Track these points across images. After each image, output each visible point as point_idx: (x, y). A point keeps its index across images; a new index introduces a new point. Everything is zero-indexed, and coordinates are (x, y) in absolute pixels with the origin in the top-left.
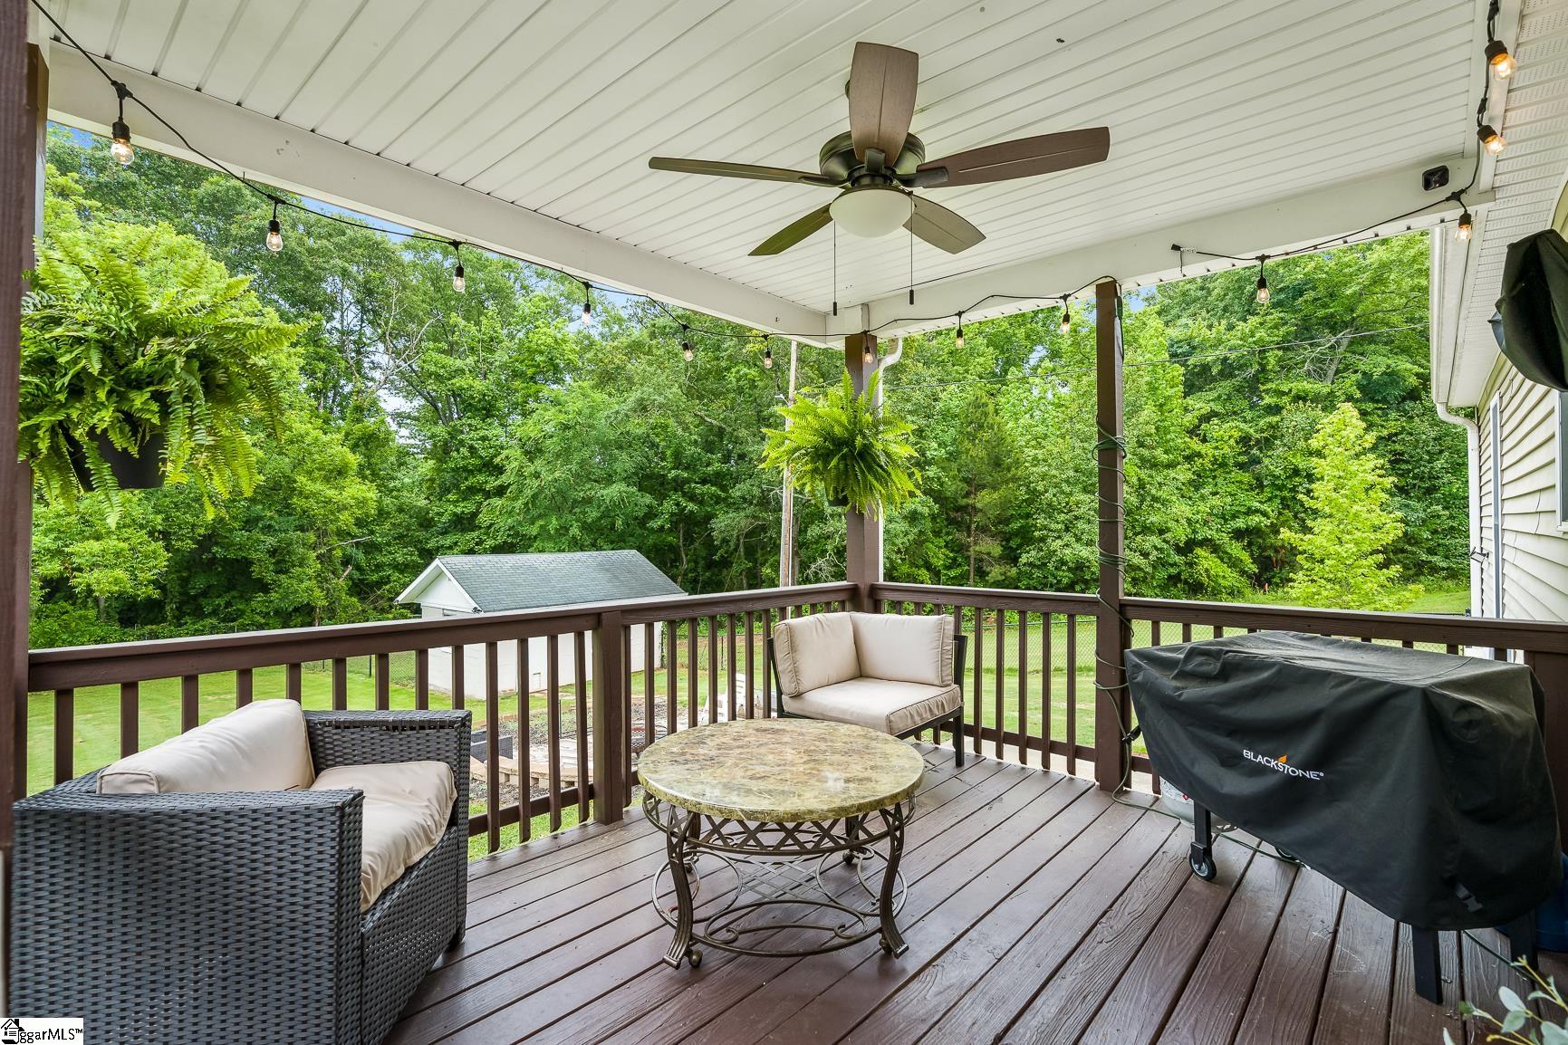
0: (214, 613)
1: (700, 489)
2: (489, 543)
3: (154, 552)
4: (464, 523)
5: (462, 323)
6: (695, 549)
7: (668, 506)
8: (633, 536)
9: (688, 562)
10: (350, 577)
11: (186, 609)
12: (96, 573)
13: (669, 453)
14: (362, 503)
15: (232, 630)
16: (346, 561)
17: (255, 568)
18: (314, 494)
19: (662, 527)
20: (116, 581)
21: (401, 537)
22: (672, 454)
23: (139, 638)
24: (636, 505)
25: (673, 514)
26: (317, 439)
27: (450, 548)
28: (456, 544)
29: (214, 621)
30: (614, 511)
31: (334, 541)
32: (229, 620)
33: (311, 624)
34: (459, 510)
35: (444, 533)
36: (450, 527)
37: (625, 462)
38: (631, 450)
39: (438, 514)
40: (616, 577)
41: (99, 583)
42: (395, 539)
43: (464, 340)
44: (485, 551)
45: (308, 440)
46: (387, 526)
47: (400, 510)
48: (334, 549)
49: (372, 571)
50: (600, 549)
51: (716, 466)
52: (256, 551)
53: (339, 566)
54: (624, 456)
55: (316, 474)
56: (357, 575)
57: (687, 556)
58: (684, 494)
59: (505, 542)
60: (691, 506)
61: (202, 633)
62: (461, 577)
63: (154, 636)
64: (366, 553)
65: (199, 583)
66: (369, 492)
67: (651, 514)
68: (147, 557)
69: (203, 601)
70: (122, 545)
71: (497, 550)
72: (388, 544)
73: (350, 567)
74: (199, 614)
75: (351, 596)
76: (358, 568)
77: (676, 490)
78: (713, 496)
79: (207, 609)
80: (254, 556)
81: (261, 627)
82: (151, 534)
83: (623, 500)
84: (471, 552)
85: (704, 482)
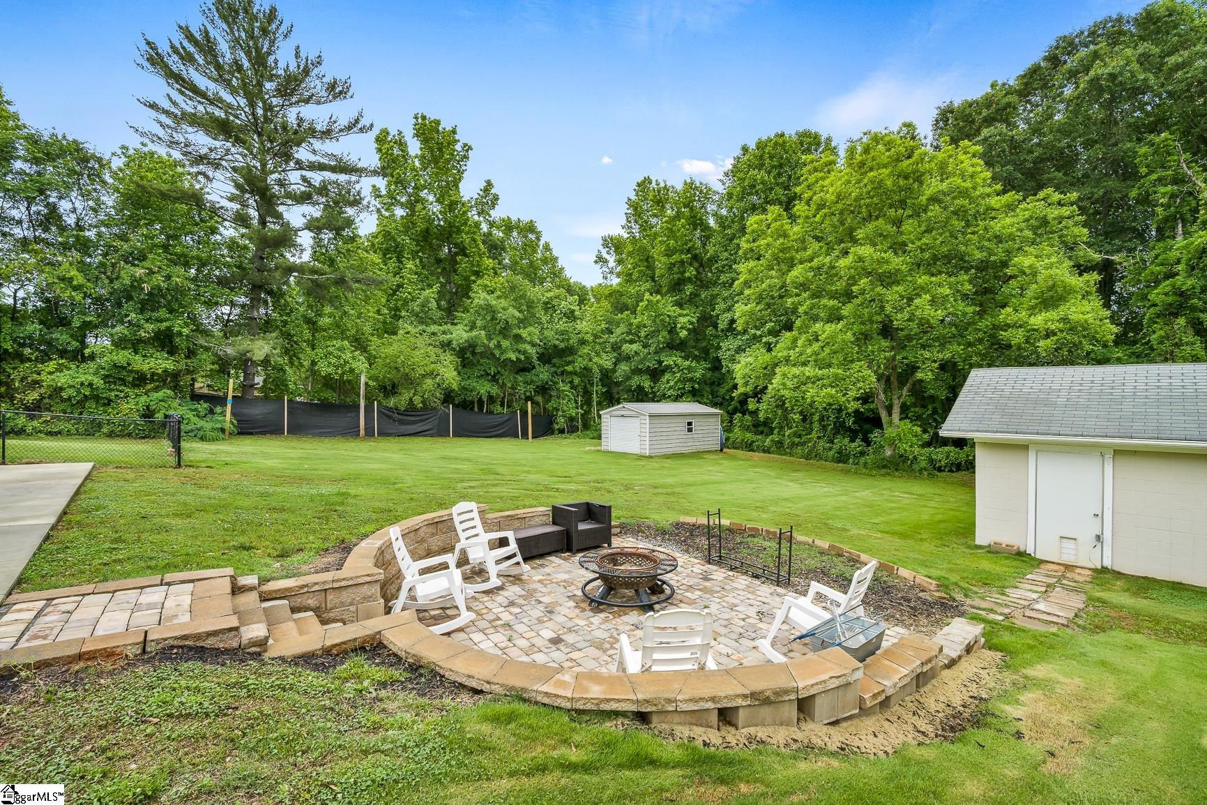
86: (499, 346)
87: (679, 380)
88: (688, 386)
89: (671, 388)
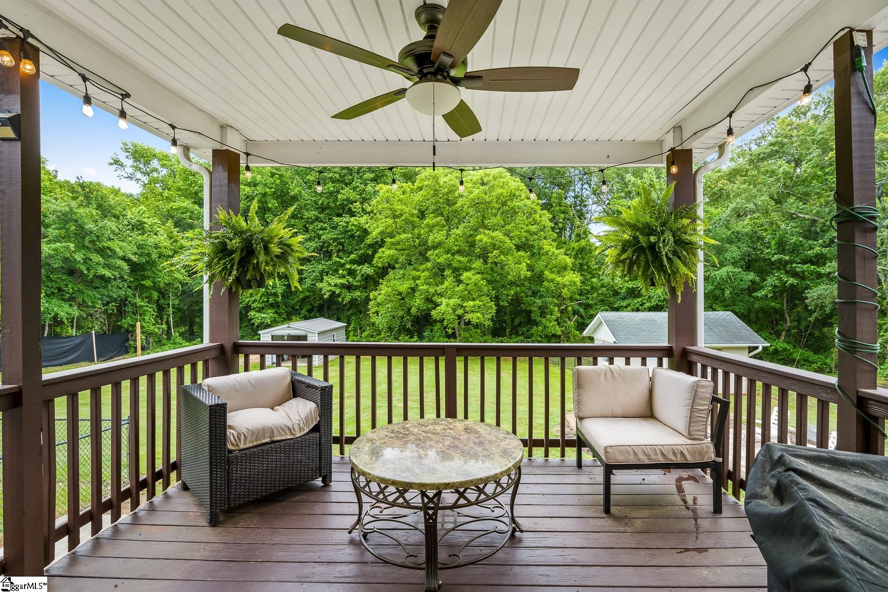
0: (523, 334)
1: (800, 268)
2: (647, 305)
3: (491, 306)
4: (633, 293)
5: (633, 179)
6: (798, 312)
7: (771, 280)
8: (742, 302)
9: (791, 321)
10: (577, 321)
11: (514, 332)
12: (472, 314)
13: (773, 243)
14: (573, 283)
15: (529, 342)
16: (575, 313)
17: (533, 315)
18: (552, 280)
19: (766, 296)
20: (478, 318)
21: (602, 301)
22: (776, 244)
23: (498, 342)
24: (742, 280)
25: (775, 286)
26: (553, 253)
27: (626, 307)
28: (629, 305)
29: (522, 338)
30: (724, 285)
31: (568, 302)
32: (528, 337)
33: (560, 342)
34: (630, 286)
35: (624, 299)
36: (627, 295)
37: (733, 252)
38: (739, 244)
39: (620, 288)
40: (711, 329)
41: (472, 318)
42: (600, 302)
43: (634, 189)
44: (645, 310)
45: (550, 253)
46: (595, 295)
47: (603, 286)
48: (568, 307)
49: (588, 318)
50: (714, 310)
51: (817, 249)
52: (534, 306)
53: (571, 315)
54: (734, 248)
55: (554, 270)
56: (580, 320)
57: (790, 316)
58: (787, 272)
59: (657, 305)
60: (792, 281)
61: (517, 342)
62: (610, 324)
63: (502, 342)
64: (585, 309)
65: (517, 321)
66: (576, 278)
67: (754, 287)
68: (489, 308)
69: (519, 329)
70: (480, 303)
71: (651, 309)
72: (596, 304)
73: (576, 316)
74: (517, 335)
75: (577, 330)
76: (582, 317)
77: (779, 269)
78: (812, 273)
79: (520, 332)
80: (533, 309)
81: (539, 342)
82: (491, 299)
83: (730, 278)
84: (638, 310)
85: (804, 262)
86: (86, 260)
87: (263, 295)
88: (271, 300)
89: (255, 301)
